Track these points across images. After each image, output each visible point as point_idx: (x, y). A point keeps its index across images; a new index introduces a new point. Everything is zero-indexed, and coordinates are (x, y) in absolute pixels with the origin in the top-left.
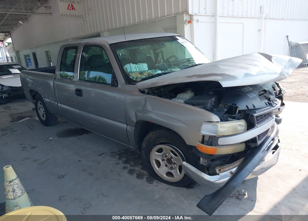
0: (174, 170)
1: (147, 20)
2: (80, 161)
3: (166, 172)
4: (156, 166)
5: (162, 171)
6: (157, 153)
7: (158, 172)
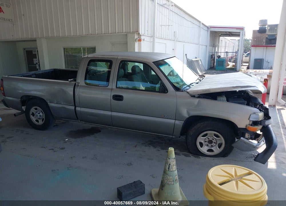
0: (214, 147)
1: (96, 33)
2: (126, 152)
3: (207, 149)
4: (200, 147)
5: (204, 149)
6: (202, 138)
7: (202, 151)
